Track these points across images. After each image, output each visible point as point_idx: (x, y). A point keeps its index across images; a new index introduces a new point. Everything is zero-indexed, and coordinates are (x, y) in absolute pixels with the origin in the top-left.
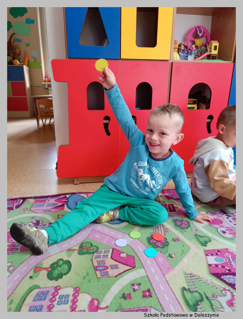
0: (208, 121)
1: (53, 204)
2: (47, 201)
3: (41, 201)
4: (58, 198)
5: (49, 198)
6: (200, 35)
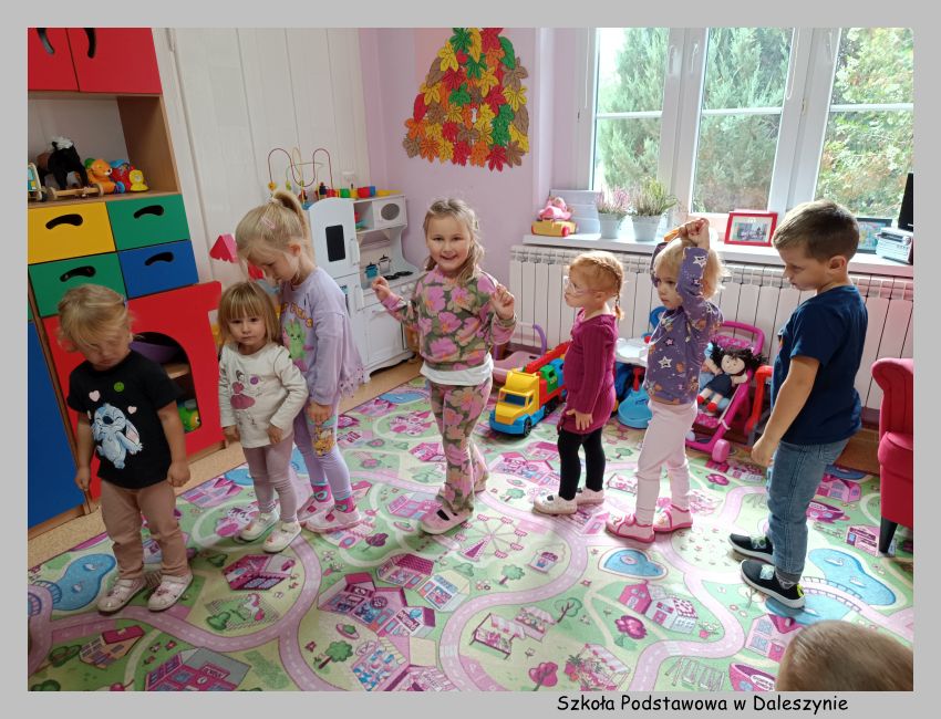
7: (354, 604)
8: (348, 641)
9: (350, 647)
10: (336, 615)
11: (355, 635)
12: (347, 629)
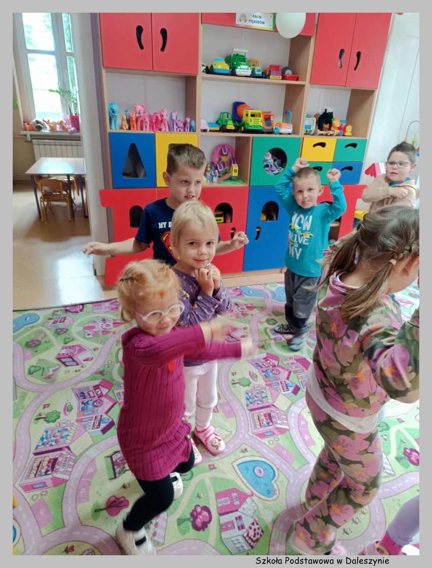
0: (232, 231)
1: (109, 307)
2: (102, 305)
3: (98, 305)
4: (110, 302)
5: (103, 303)
6: (225, 153)
7: (263, 366)
8: (251, 380)
9: (251, 383)
10: (253, 367)
11: (255, 379)
12: (254, 375)
